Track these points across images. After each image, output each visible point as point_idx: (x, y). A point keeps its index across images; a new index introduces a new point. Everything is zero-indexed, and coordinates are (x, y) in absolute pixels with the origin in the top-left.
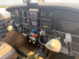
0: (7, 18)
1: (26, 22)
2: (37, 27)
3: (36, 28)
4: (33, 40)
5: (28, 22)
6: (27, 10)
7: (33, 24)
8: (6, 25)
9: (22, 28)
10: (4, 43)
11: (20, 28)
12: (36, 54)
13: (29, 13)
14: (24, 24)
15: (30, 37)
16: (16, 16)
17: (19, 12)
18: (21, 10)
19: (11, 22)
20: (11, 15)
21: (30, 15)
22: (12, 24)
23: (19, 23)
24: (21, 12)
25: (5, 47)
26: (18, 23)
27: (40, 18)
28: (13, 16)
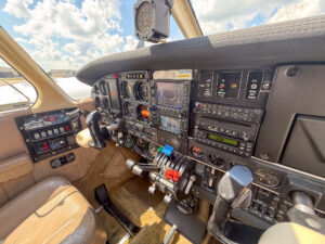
0: (81, 102)
1: (140, 117)
2: (178, 139)
3: (176, 142)
4: (163, 187)
5: (147, 117)
6: (147, 76)
7: (165, 124)
8: (74, 125)
9: (125, 134)
10: (62, 187)
11: (120, 135)
12: (165, 221)
13: (154, 87)
14: (132, 123)
15: (153, 175)
16: (107, 97)
17: (117, 84)
18: (123, 79)
19: (89, 118)
20: (95, 95)
21: (155, 95)
22: (89, 126)
23: (118, 120)
24: (126, 83)
25: (61, 203)
26: (115, 118)
27: (197, 104)
28: (101, 96)
